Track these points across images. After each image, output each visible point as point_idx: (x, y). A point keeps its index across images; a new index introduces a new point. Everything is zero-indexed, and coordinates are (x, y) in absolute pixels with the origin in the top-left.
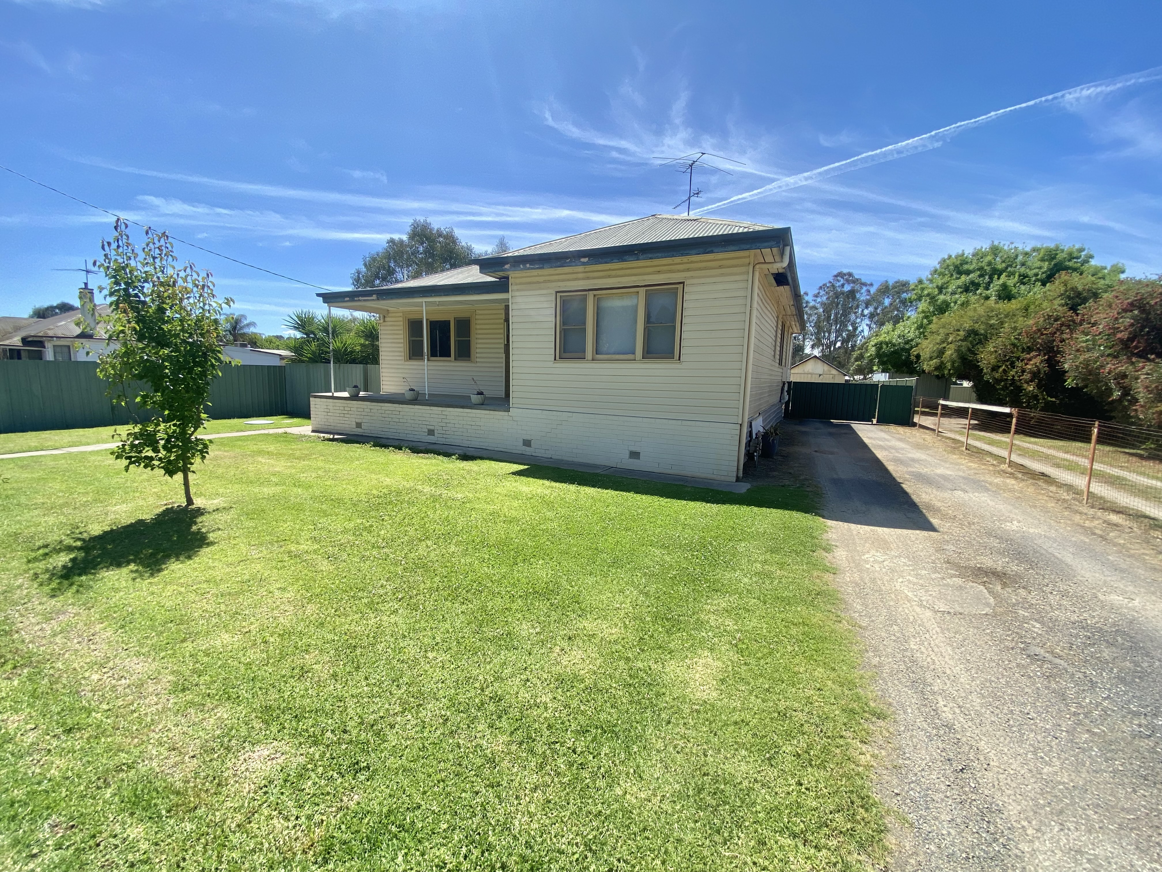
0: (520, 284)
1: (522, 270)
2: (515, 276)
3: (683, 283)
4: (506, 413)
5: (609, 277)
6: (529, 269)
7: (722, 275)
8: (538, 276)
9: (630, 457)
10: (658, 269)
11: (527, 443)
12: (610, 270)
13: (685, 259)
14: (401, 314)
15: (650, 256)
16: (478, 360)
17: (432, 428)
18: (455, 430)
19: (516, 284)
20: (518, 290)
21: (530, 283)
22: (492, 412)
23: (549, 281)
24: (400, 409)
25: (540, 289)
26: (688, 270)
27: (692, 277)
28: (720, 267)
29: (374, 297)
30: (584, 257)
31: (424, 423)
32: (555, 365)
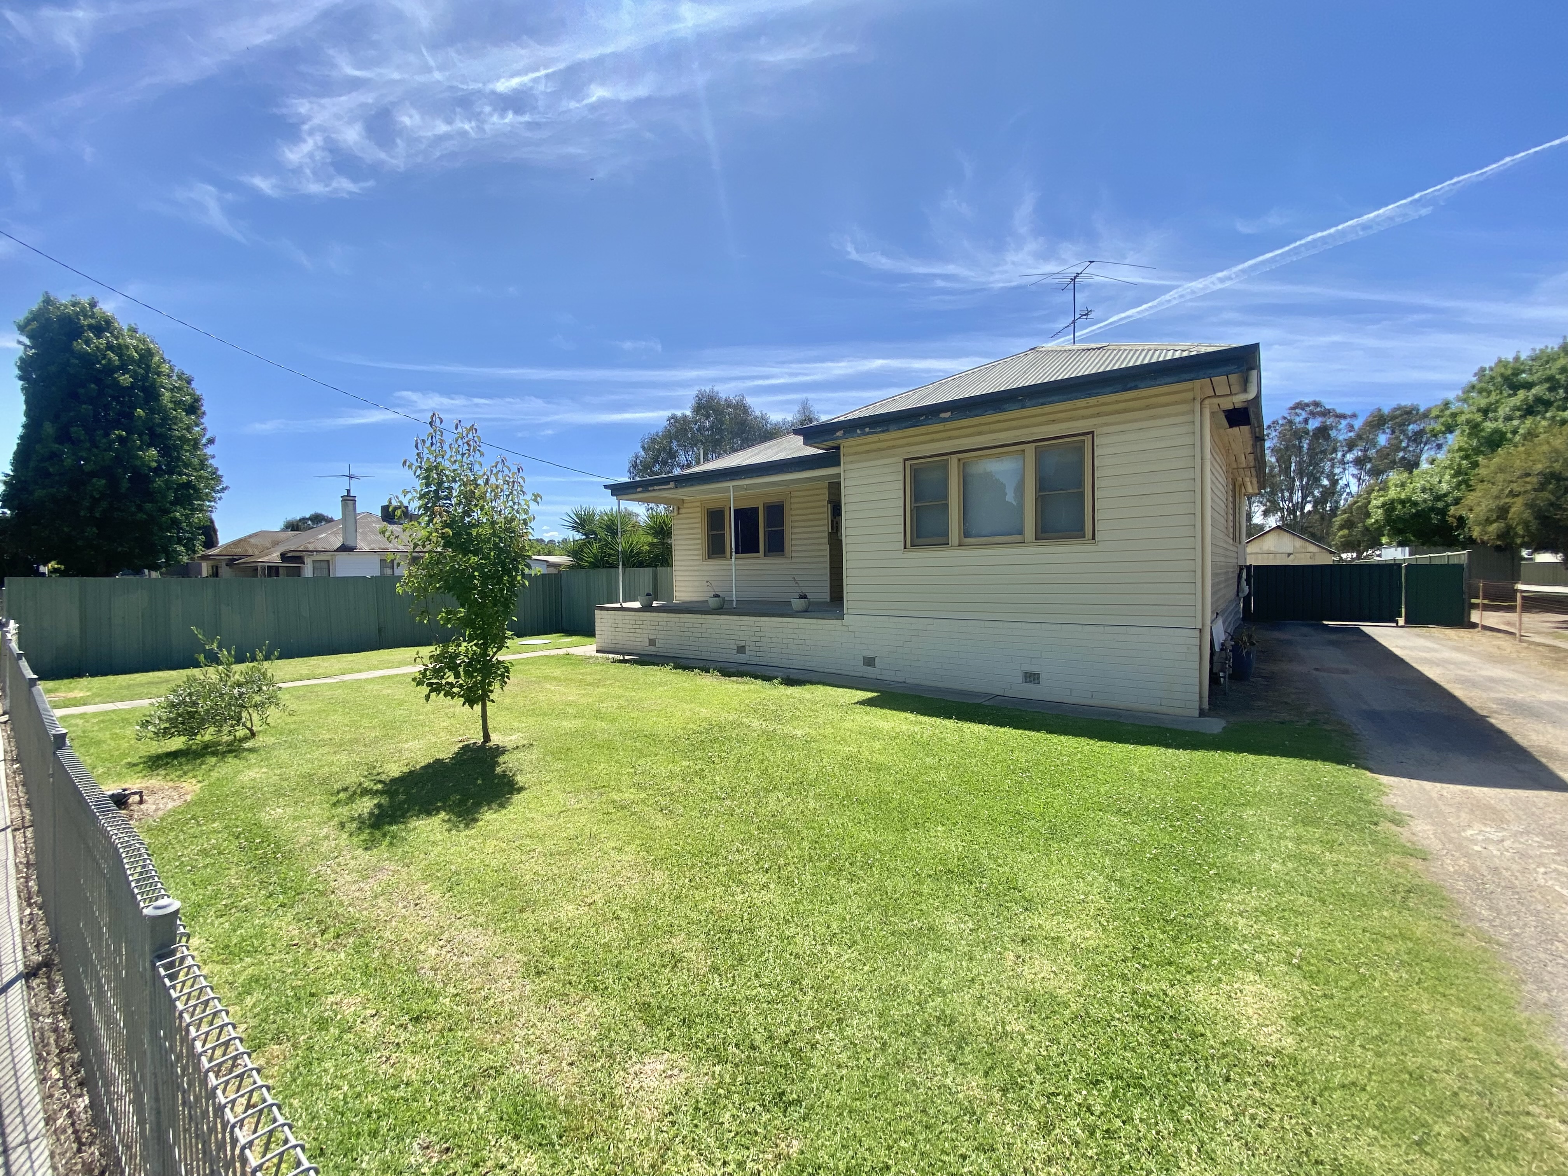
0: (856, 454)
1: (859, 435)
2: (849, 445)
3: (1092, 433)
4: (839, 622)
5: (980, 433)
6: (868, 434)
7: (1153, 417)
8: (880, 441)
9: (1025, 681)
10: (1052, 417)
11: (869, 662)
12: (980, 424)
13: (1092, 401)
14: (699, 504)
15: (1041, 401)
16: (794, 554)
17: (742, 643)
18: (772, 645)
19: (850, 455)
20: (852, 462)
21: (867, 452)
22: (820, 621)
23: (894, 447)
24: (702, 621)
25: (883, 458)
26: (1098, 415)
27: (1106, 424)
28: (1148, 407)
29: (672, 485)
30: (945, 411)
31: (733, 637)
32: (905, 555)
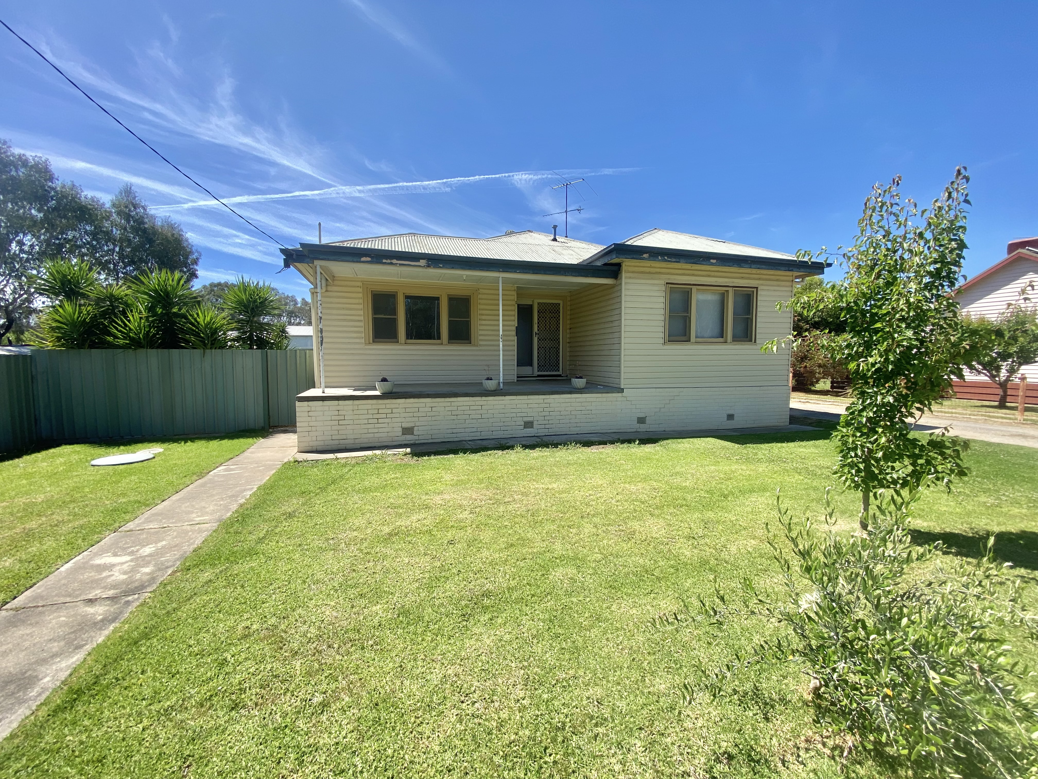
0: (633, 272)
2: (628, 264)
3: (757, 288)
4: (620, 395)
5: (709, 276)
9: (728, 419)
11: (641, 420)
12: (709, 271)
13: (759, 271)
14: (360, 284)
16: (481, 343)
17: (530, 419)
18: (562, 418)
19: (629, 272)
21: (642, 272)
22: (604, 395)
23: (660, 273)
25: (652, 279)
26: (759, 279)
27: (762, 285)
28: (777, 280)
31: (519, 415)
32: (666, 347)
